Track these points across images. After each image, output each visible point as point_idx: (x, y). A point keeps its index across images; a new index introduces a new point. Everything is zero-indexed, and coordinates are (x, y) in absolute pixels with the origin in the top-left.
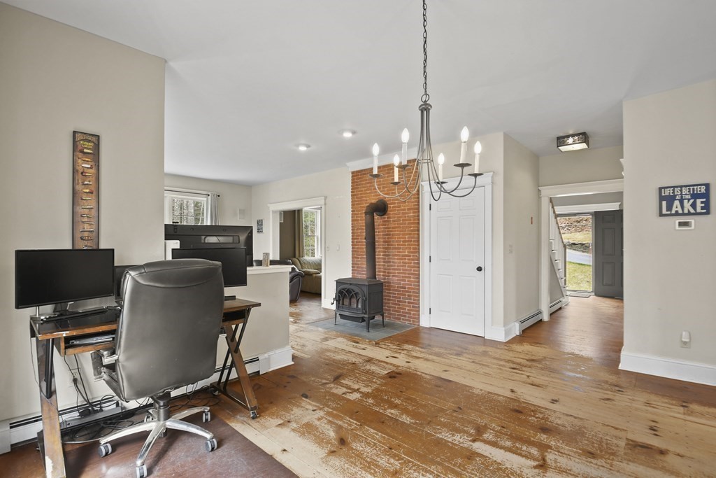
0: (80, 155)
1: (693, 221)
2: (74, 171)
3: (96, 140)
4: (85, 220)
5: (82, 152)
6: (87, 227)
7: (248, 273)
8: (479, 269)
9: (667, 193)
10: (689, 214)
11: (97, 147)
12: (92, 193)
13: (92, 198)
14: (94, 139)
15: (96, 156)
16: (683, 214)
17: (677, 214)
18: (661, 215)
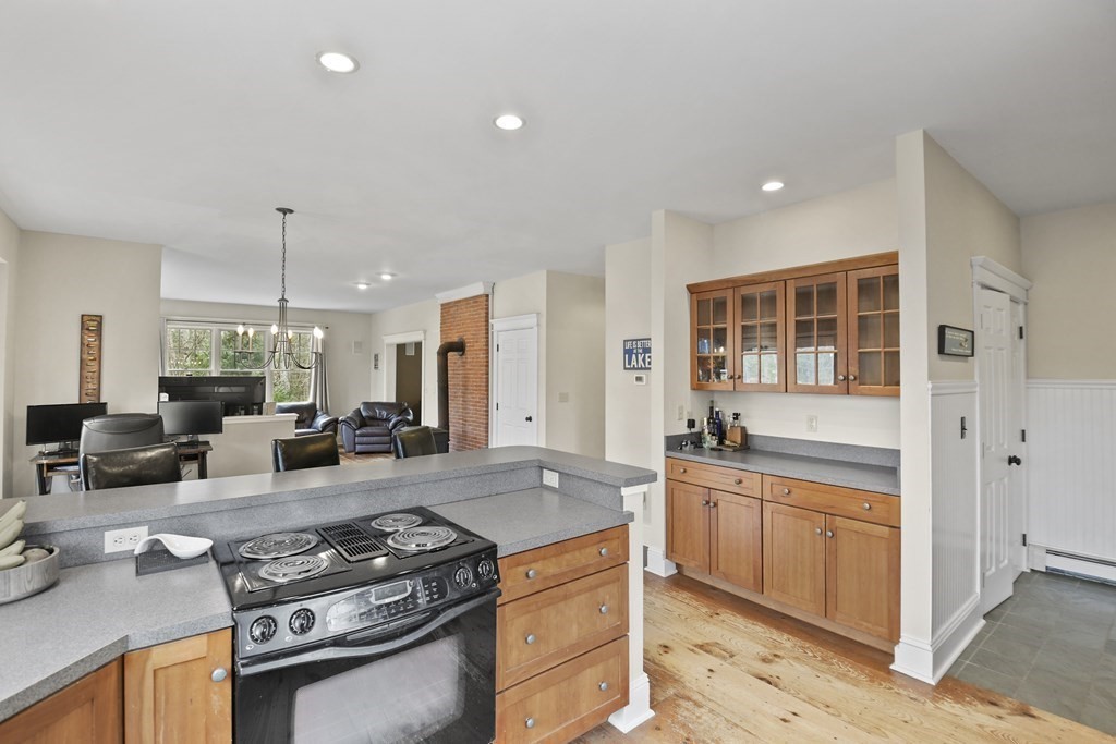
0: (87, 332)
1: (644, 376)
2: (82, 344)
3: (99, 319)
4: (89, 380)
5: (88, 329)
6: (91, 386)
7: (224, 422)
8: (529, 419)
9: (628, 346)
10: (641, 369)
11: (100, 324)
12: (95, 359)
13: (95, 363)
14: (98, 319)
15: (99, 332)
16: (638, 369)
17: (634, 368)
18: (625, 369)
